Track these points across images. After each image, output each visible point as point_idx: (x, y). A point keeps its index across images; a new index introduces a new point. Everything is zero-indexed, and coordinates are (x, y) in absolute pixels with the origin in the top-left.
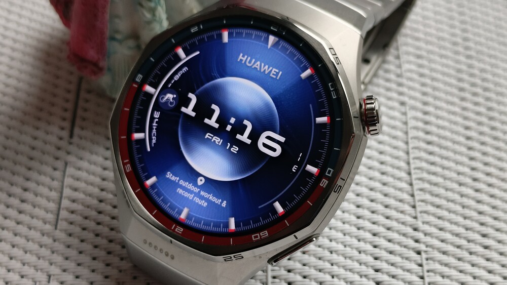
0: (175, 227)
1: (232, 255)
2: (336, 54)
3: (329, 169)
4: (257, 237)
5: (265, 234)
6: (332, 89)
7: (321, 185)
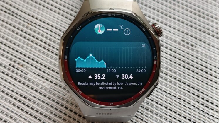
0: (110, 104)
1: (136, 103)
2: (137, 15)
3: (155, 57)
4: (141, 92)
5: (143, 90)
6: (142, 28)
7: (155, 63)
